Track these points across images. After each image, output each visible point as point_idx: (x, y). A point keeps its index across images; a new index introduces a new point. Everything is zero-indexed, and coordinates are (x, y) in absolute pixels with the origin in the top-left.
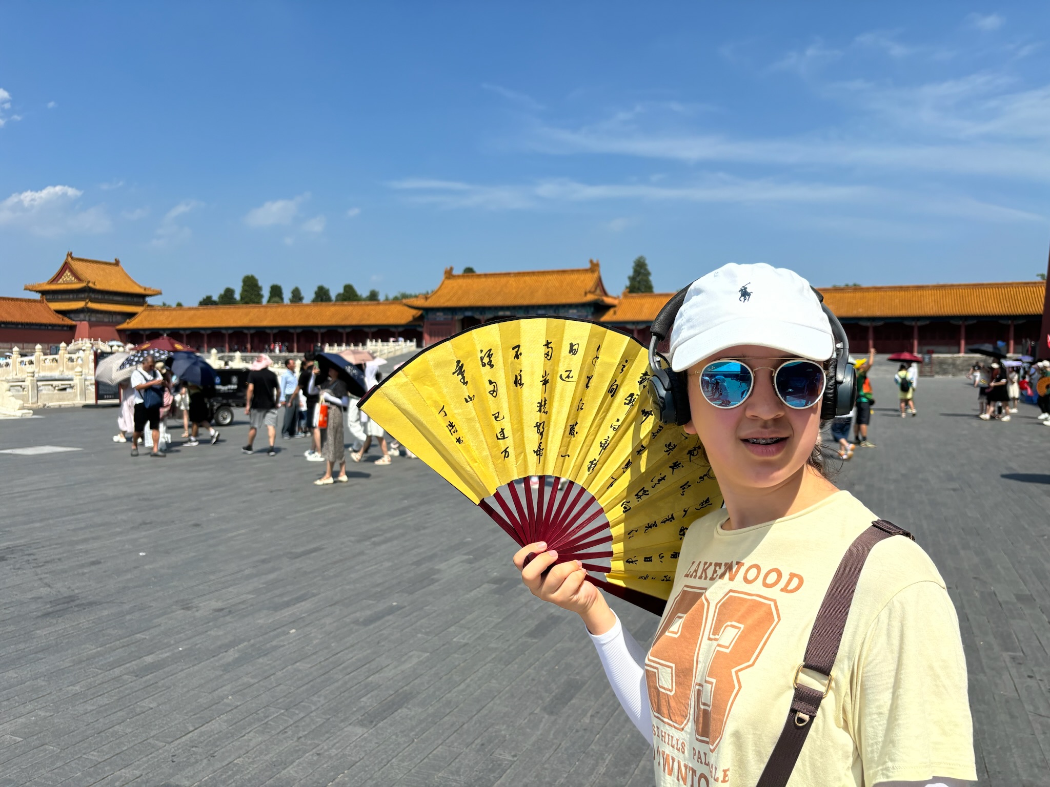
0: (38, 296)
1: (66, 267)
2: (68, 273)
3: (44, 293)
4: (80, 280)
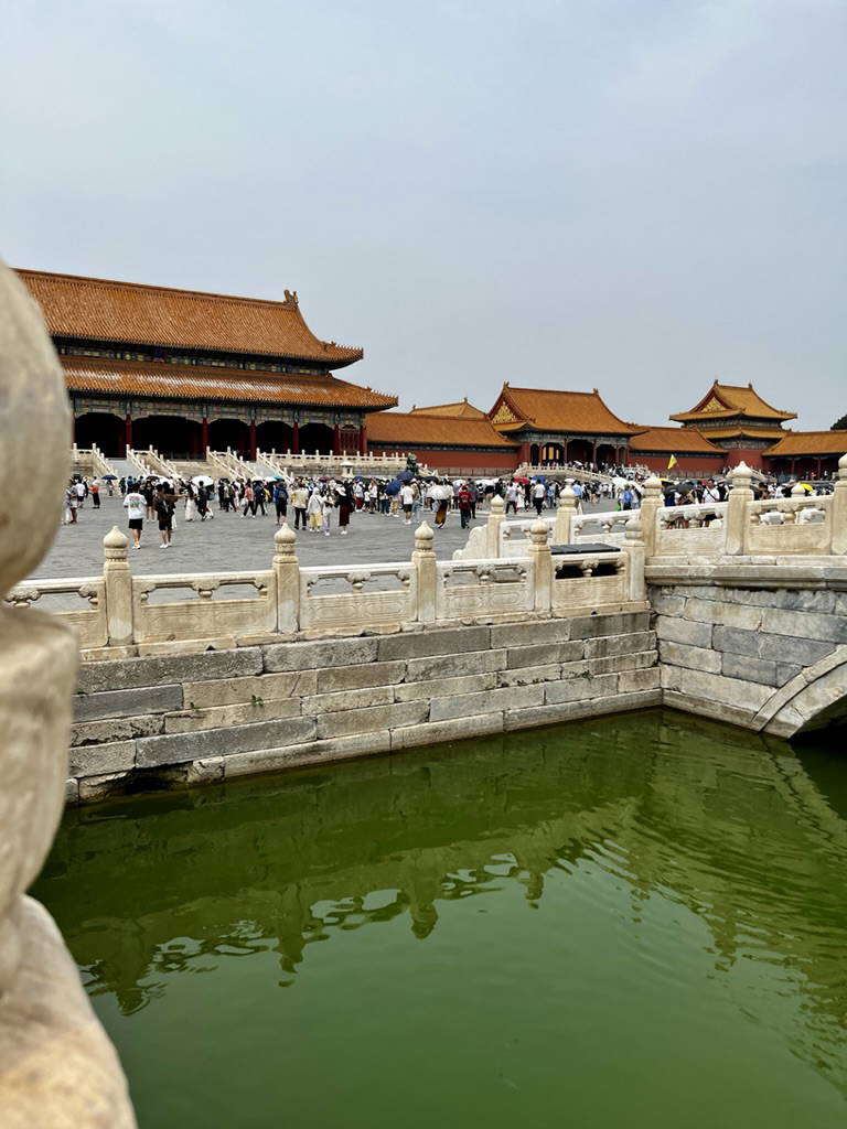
0: (679, 425)
1: (713, 394)
2: (714, 401)
3: (686, 422)
4: (728, 407)
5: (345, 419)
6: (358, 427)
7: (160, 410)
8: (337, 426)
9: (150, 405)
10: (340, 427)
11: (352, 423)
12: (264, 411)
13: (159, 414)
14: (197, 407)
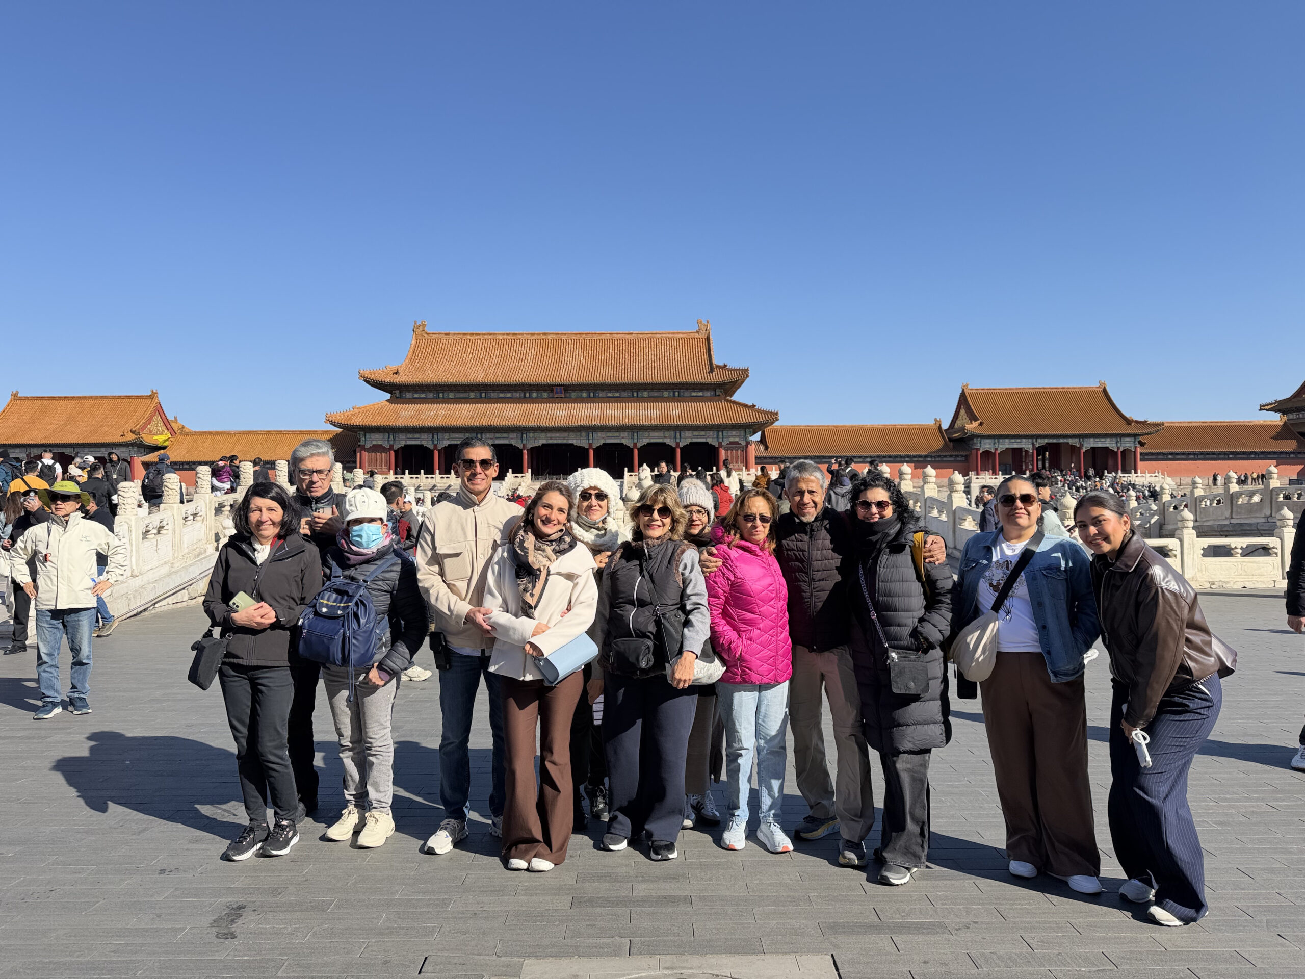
5: (729, 437)
6: (744, 445)
7: (551, 438)
8: (719, 442)
9: (543, 435)
10: (723, 442)
11: (737, 440)
12: (646, 434)
13: (550, 442)
14: (584, 434)
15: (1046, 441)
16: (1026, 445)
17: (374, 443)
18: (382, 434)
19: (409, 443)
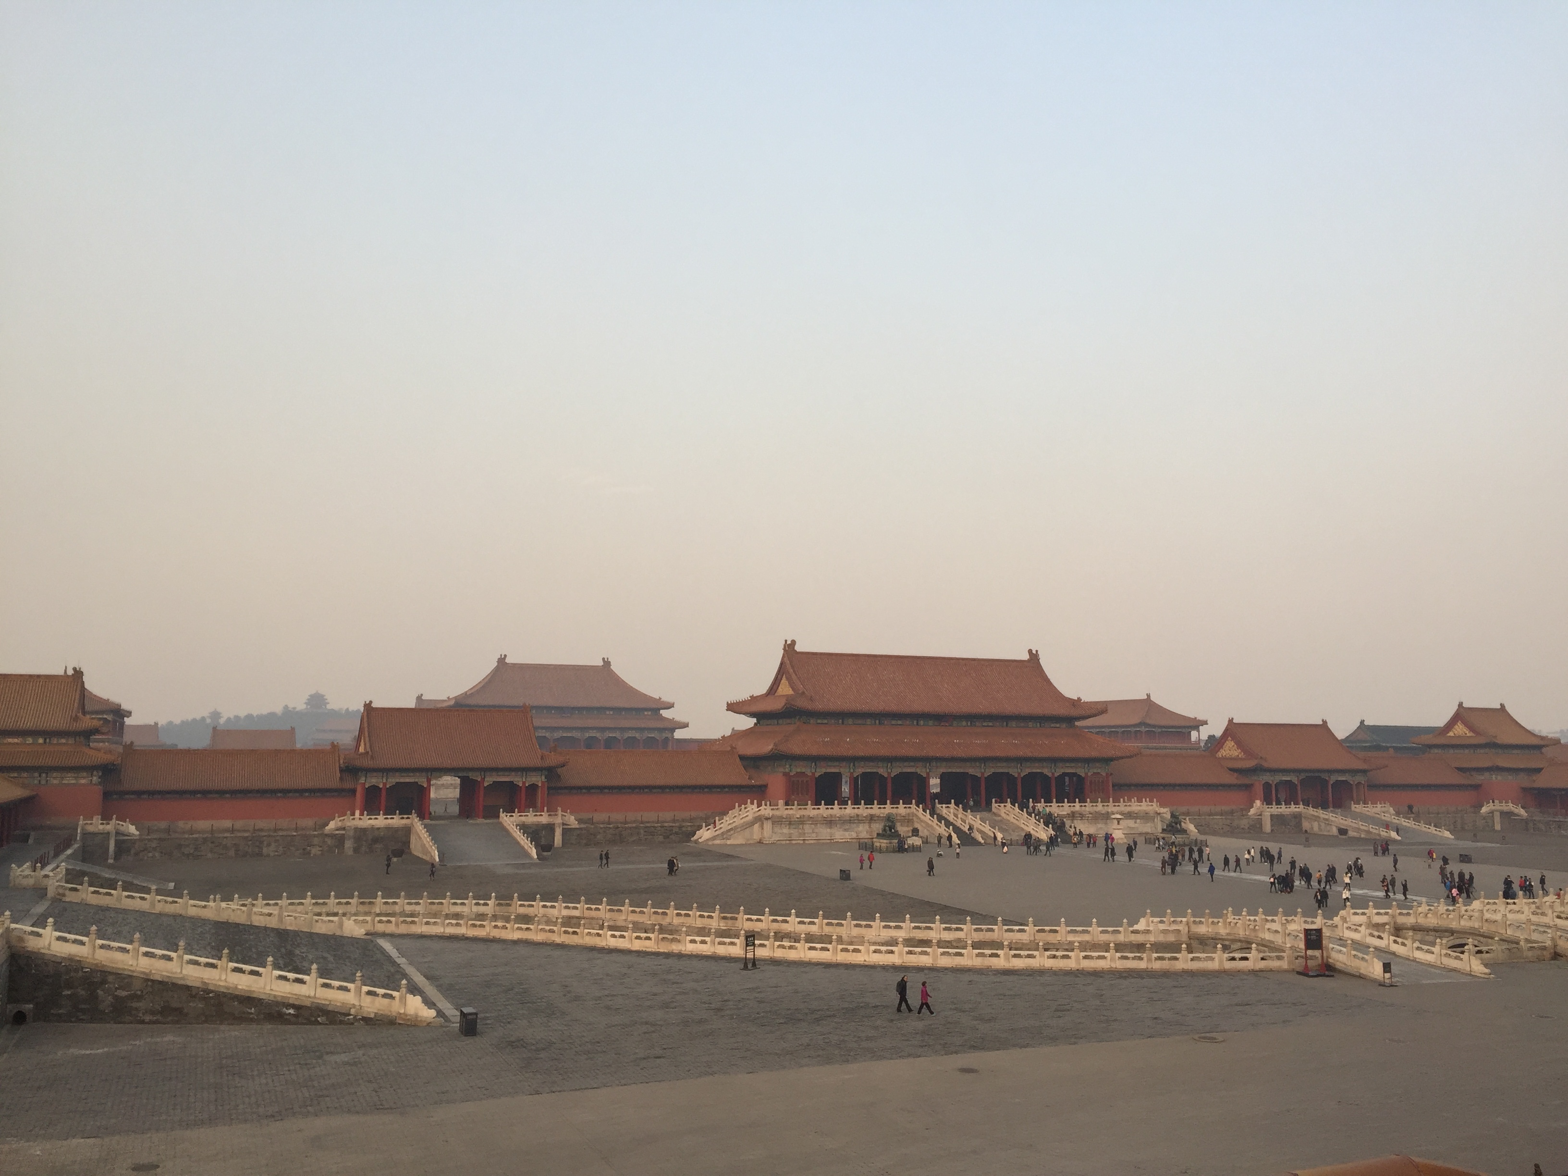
1: (1458, 716)
2: (1459, 724)
3: (1429, 746)
4: (1479, 733)
5: (1093, 768)
6: (1104, 774)
7: (950, 768)
8: (1086, 774)
9: (944, 764)
10: (1089, 774)
11: (1099, 771)
12: (1028, 764)
13: (950, 770)
14: (978, 764)
15: (1307, 774)
16: (1294, 778)
17: (799, 770)
18: (806, 762)
19: (829, 770)
